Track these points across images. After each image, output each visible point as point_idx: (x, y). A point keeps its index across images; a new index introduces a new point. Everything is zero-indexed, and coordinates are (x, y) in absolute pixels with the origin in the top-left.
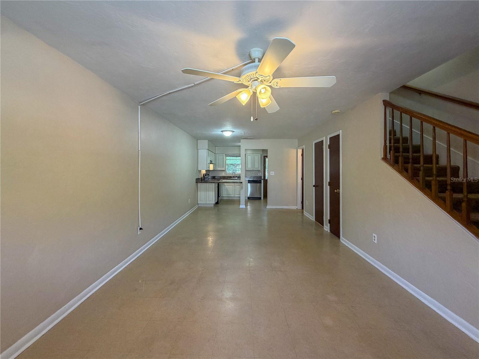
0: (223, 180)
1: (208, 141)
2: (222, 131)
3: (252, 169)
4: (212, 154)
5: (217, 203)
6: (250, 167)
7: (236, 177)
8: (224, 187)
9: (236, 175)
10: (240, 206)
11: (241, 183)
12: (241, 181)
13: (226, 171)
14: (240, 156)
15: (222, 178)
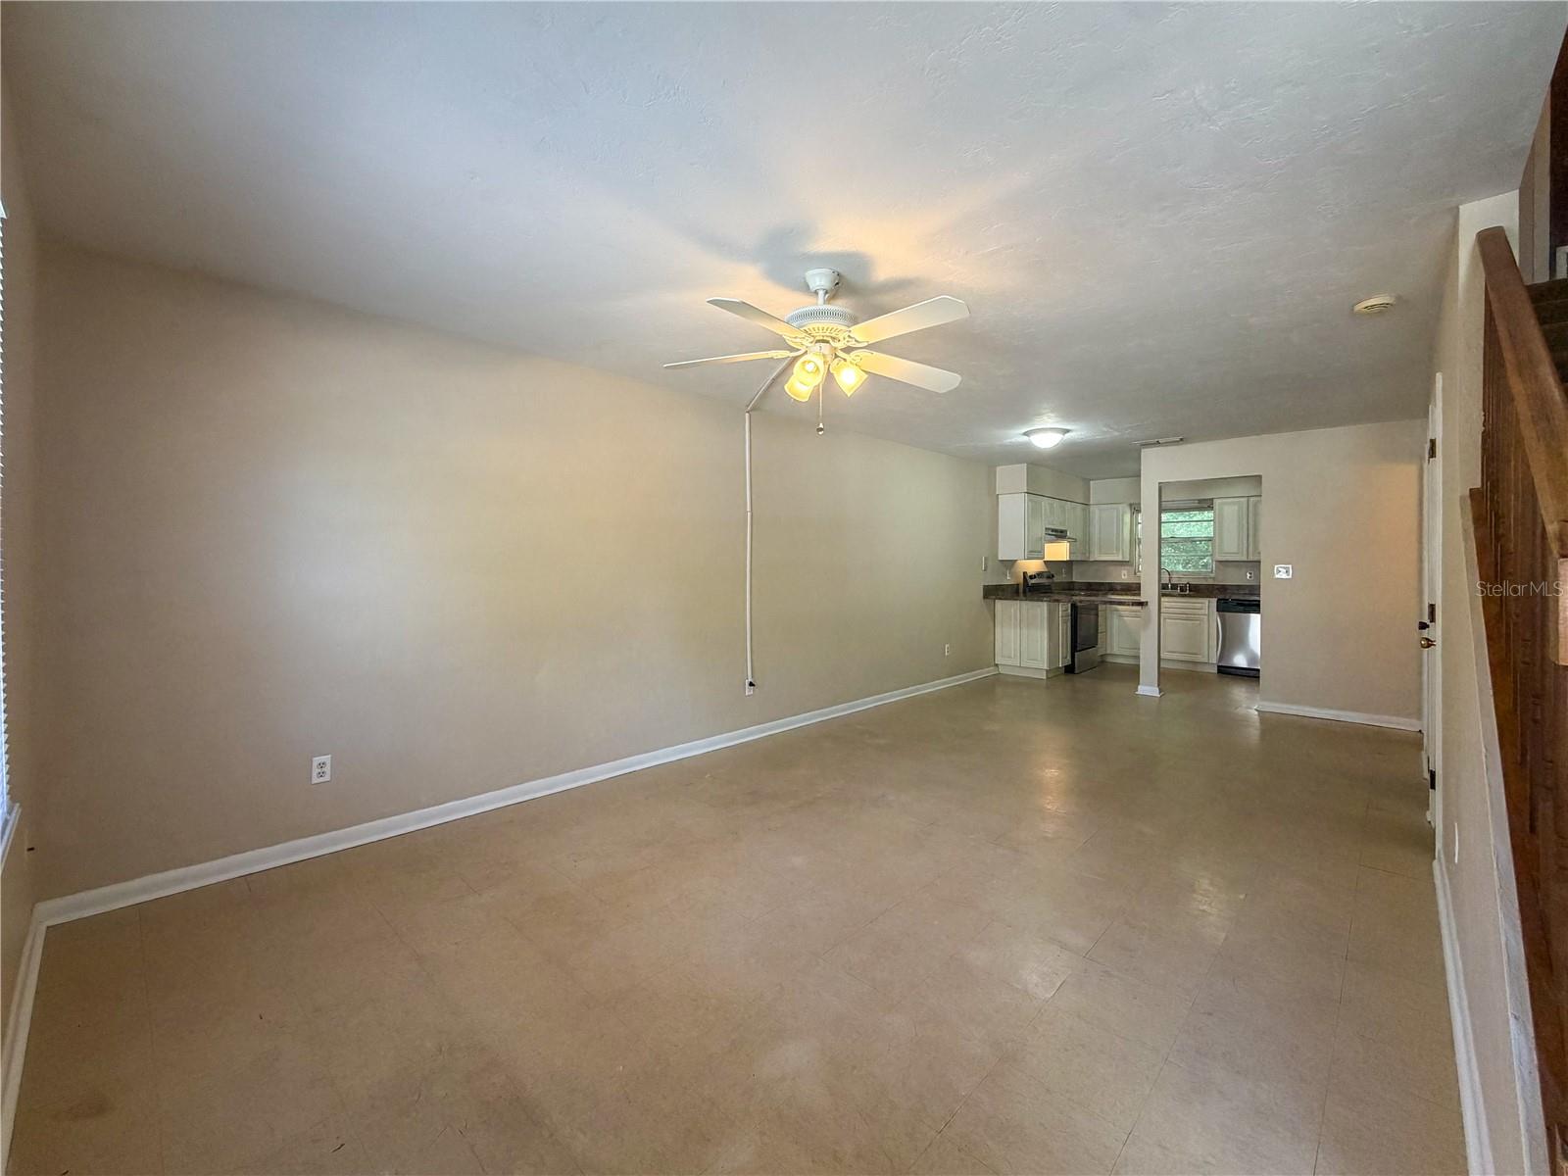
0: (1113, 597)
1: (1028, 464)
2: (1025, 434)
3: (1245, 559)
4: (1051, 505)
5: (1070, 670)
6: (1235, 550)
7: (1174, 587)
8: (1116, 621)
9: (1174, 581)
10: (1139, 687)
11: (1141, 604)
12: (1142, 600)
13: (1132, 565)
14: (1210, 508)
15: (1119, 587)
